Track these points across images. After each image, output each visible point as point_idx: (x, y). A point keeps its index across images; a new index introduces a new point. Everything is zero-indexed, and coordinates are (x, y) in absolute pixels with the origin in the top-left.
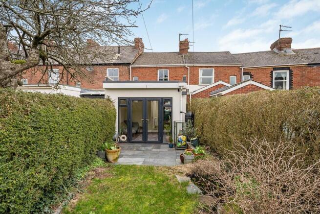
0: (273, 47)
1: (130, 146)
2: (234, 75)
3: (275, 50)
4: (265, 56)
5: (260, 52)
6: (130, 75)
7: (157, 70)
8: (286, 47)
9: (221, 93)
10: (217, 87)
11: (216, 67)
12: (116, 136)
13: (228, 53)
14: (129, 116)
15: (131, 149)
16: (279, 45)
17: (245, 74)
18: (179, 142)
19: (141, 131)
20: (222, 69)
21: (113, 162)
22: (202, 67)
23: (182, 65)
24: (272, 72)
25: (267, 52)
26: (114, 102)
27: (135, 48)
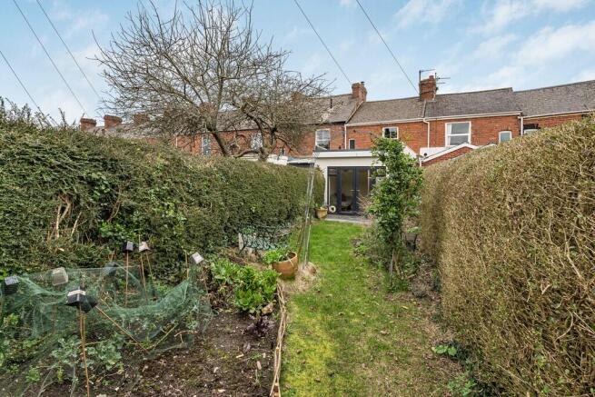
2: (508, 130)
6: (344, 136)
7: (381, 128)
11: (474, 120)
13: (510, 90)
17: (526, 127)
20: (484, 122)
22: (450, 121)
23: (418, 119)
26: (323, 171)
27: (353, 98)
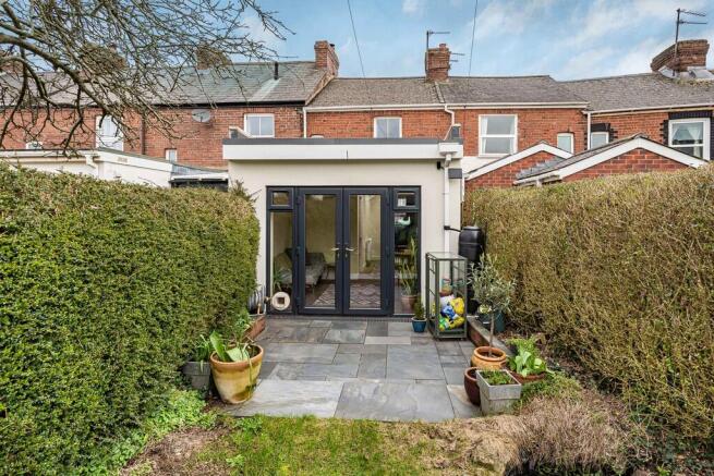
0: (657, 64)
1: (299, 327)
2: (568, 132)
3: (665, 71)
4: (639, 84)
5: (626, 77)
6: (302, 130)
7: (372, 118)
8: (694, 63)
9: (555, 173)
10: (532, 159)
11: (522, 112)
12: (258, 297)
13: (547, 78)
14: (297, 238)
15: (301, 338)
16: (675, 60)
17: (595, 128)
18: (444, 315)
19: (332, 276)
20: (537, 117)
21: (234, 401)
22: (485, 111)
23: (435, 105)
24: (665, 123)
25: (643, 77)
26: (253, 198)
27: (315, 68)
